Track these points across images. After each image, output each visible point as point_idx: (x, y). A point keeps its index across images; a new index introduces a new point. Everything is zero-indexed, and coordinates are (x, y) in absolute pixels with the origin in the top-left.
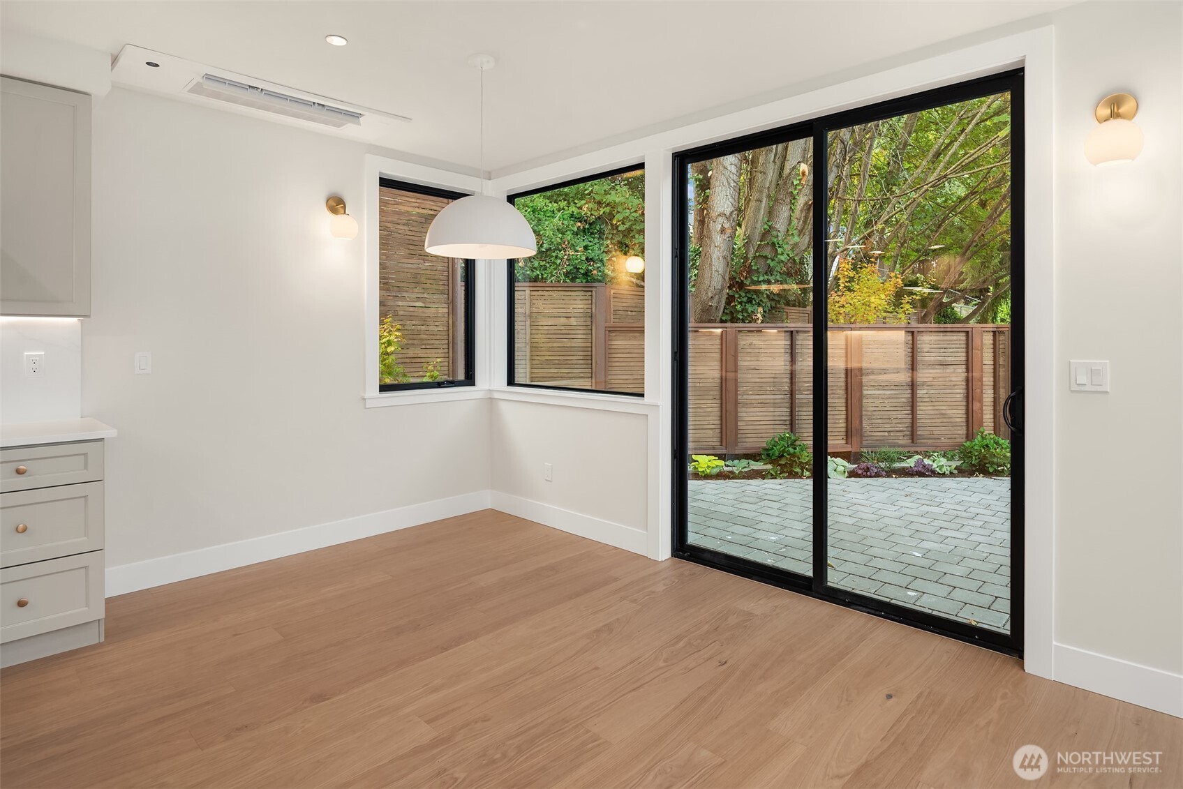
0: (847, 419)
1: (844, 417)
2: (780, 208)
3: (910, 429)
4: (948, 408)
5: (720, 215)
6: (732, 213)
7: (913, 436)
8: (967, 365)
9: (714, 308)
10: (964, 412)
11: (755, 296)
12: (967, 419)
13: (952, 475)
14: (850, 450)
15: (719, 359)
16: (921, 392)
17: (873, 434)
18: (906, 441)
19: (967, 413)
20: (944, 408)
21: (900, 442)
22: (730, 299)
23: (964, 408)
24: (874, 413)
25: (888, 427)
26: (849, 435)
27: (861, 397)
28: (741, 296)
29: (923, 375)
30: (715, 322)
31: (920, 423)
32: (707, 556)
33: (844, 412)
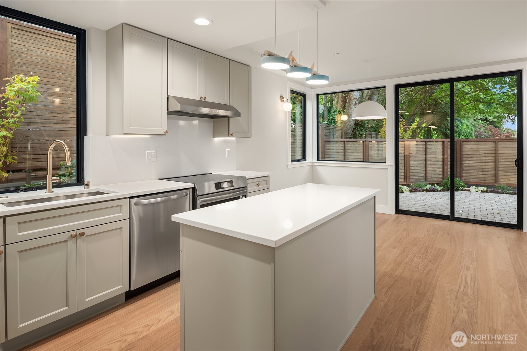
0: (405, 172)
1: (404, 172)
2: (374, 96)
3: (425, 176)
4: (437, 168)
5: (355, 99)
6: (359, 98)
7: (426, 178)
8: (443, 153)
9: (349, 133)
10: (442, 169)
11: (363, 128)
12: (443, 172)
13: (441, 191)
14: (406, 183)
15: (362, 151)
16: (428, 163)
17: (413, 178)
18: (423, 180)
19: (443, 170)
20: (436, 168)
21: (422, 180)
22: (354, 129)
23: (442, 168)
24: (413, 170)
25: (418, 175)
26: (405, 177)
27: (409, 165)
28: (358, 128)
29: (429, 156)
30: (348, 138)
31: (428, 173)
32: (407, 212)
33: (404, 170)
